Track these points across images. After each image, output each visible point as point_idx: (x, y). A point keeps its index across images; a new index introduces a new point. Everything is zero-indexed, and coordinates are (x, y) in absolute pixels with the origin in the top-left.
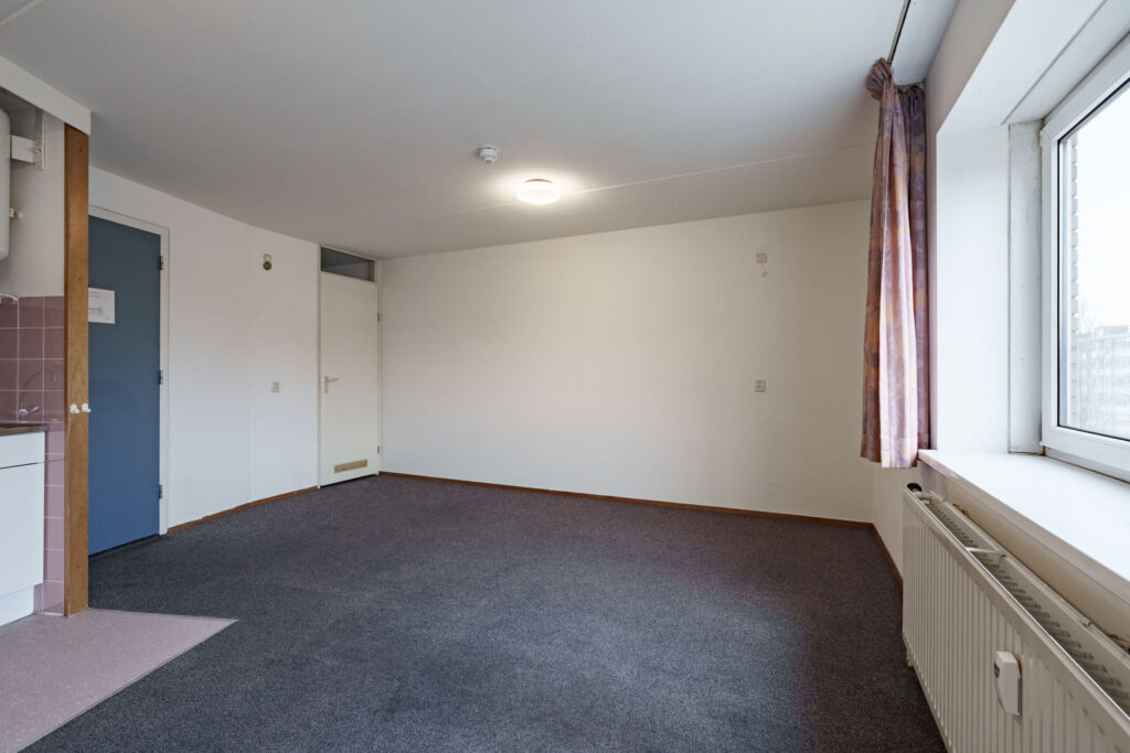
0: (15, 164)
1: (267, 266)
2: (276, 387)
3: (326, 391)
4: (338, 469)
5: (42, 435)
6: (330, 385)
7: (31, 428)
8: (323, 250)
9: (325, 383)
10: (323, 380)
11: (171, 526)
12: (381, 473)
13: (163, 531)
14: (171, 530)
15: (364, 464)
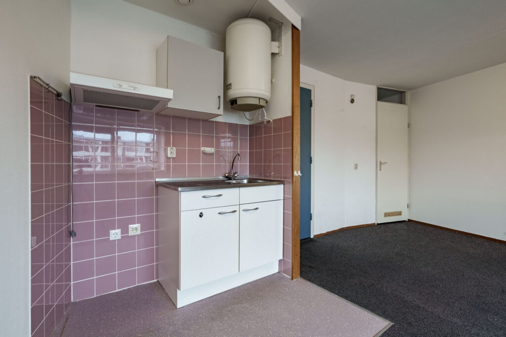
0: (273, 55)
1: (352, 101)
2: (356, 167)
3: (380, 170)
4: (387, 215)
5: (282, 186)
6: (383, 166)
7: (280, 182)
8: (378, 88)
9: (379, 165)
10: (379, 163)
11: (315, 234)
12: (409, 220)
13: (312, 237)
14: (315, 236)
15: (399, 213)
